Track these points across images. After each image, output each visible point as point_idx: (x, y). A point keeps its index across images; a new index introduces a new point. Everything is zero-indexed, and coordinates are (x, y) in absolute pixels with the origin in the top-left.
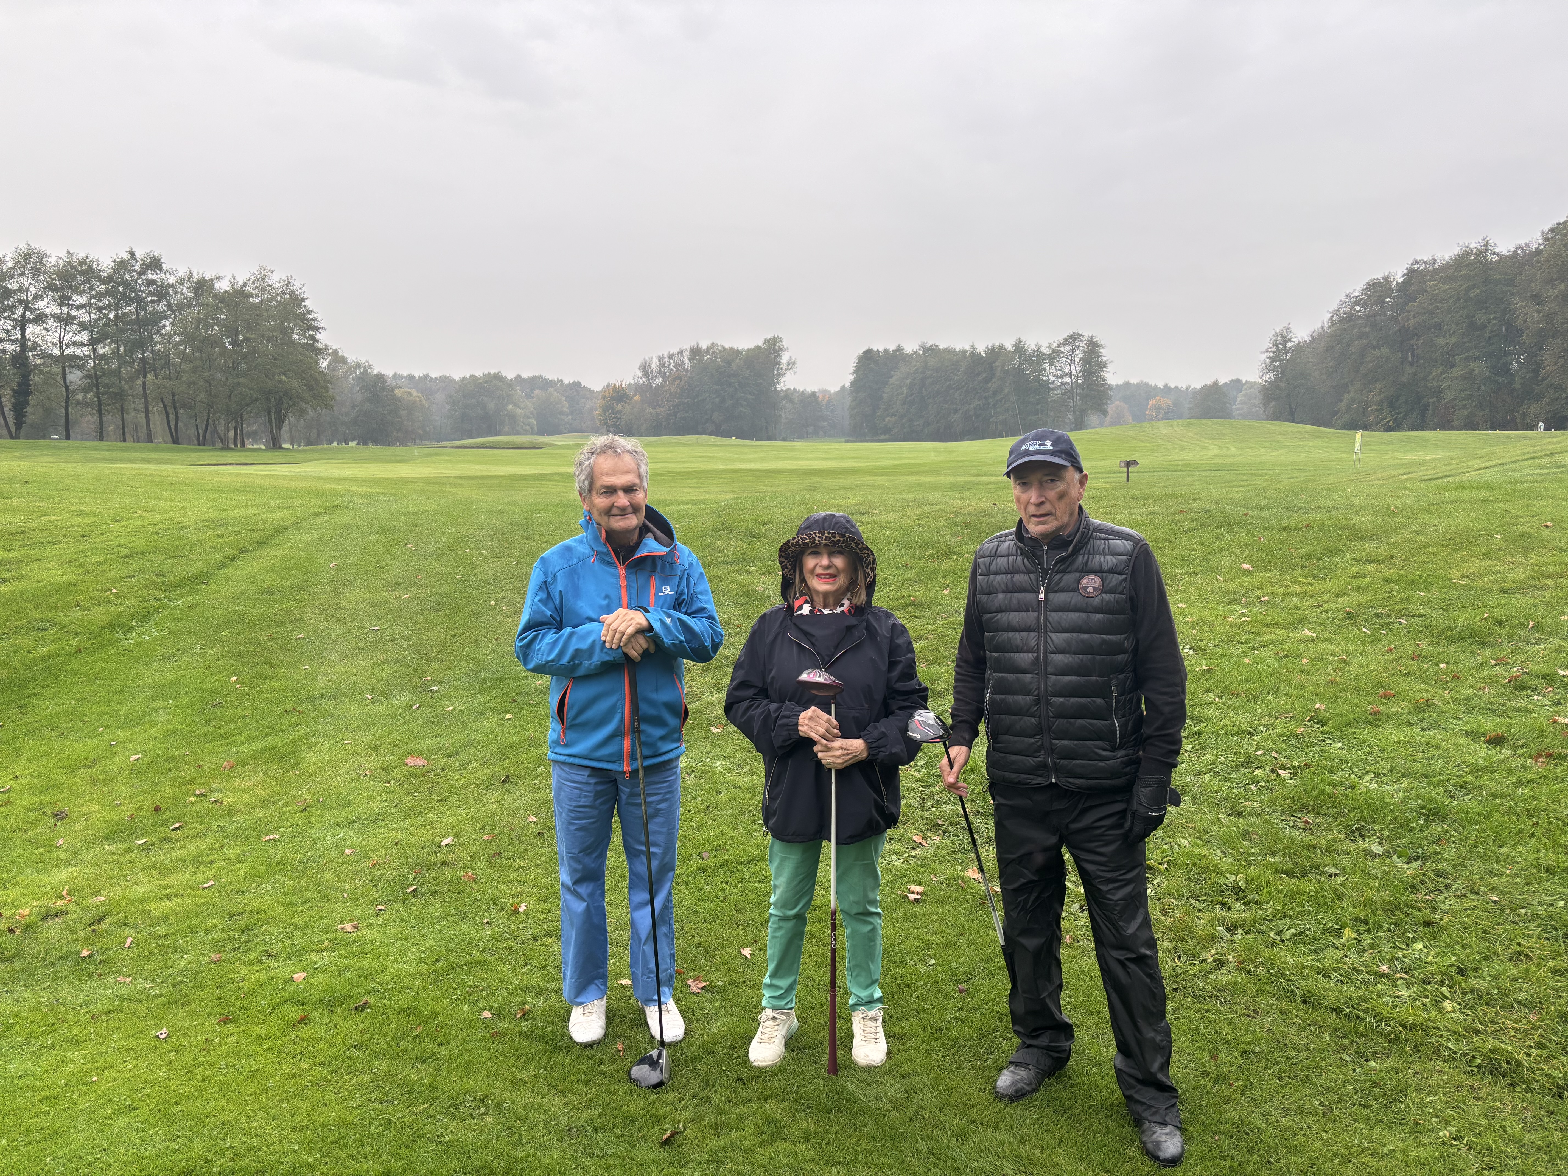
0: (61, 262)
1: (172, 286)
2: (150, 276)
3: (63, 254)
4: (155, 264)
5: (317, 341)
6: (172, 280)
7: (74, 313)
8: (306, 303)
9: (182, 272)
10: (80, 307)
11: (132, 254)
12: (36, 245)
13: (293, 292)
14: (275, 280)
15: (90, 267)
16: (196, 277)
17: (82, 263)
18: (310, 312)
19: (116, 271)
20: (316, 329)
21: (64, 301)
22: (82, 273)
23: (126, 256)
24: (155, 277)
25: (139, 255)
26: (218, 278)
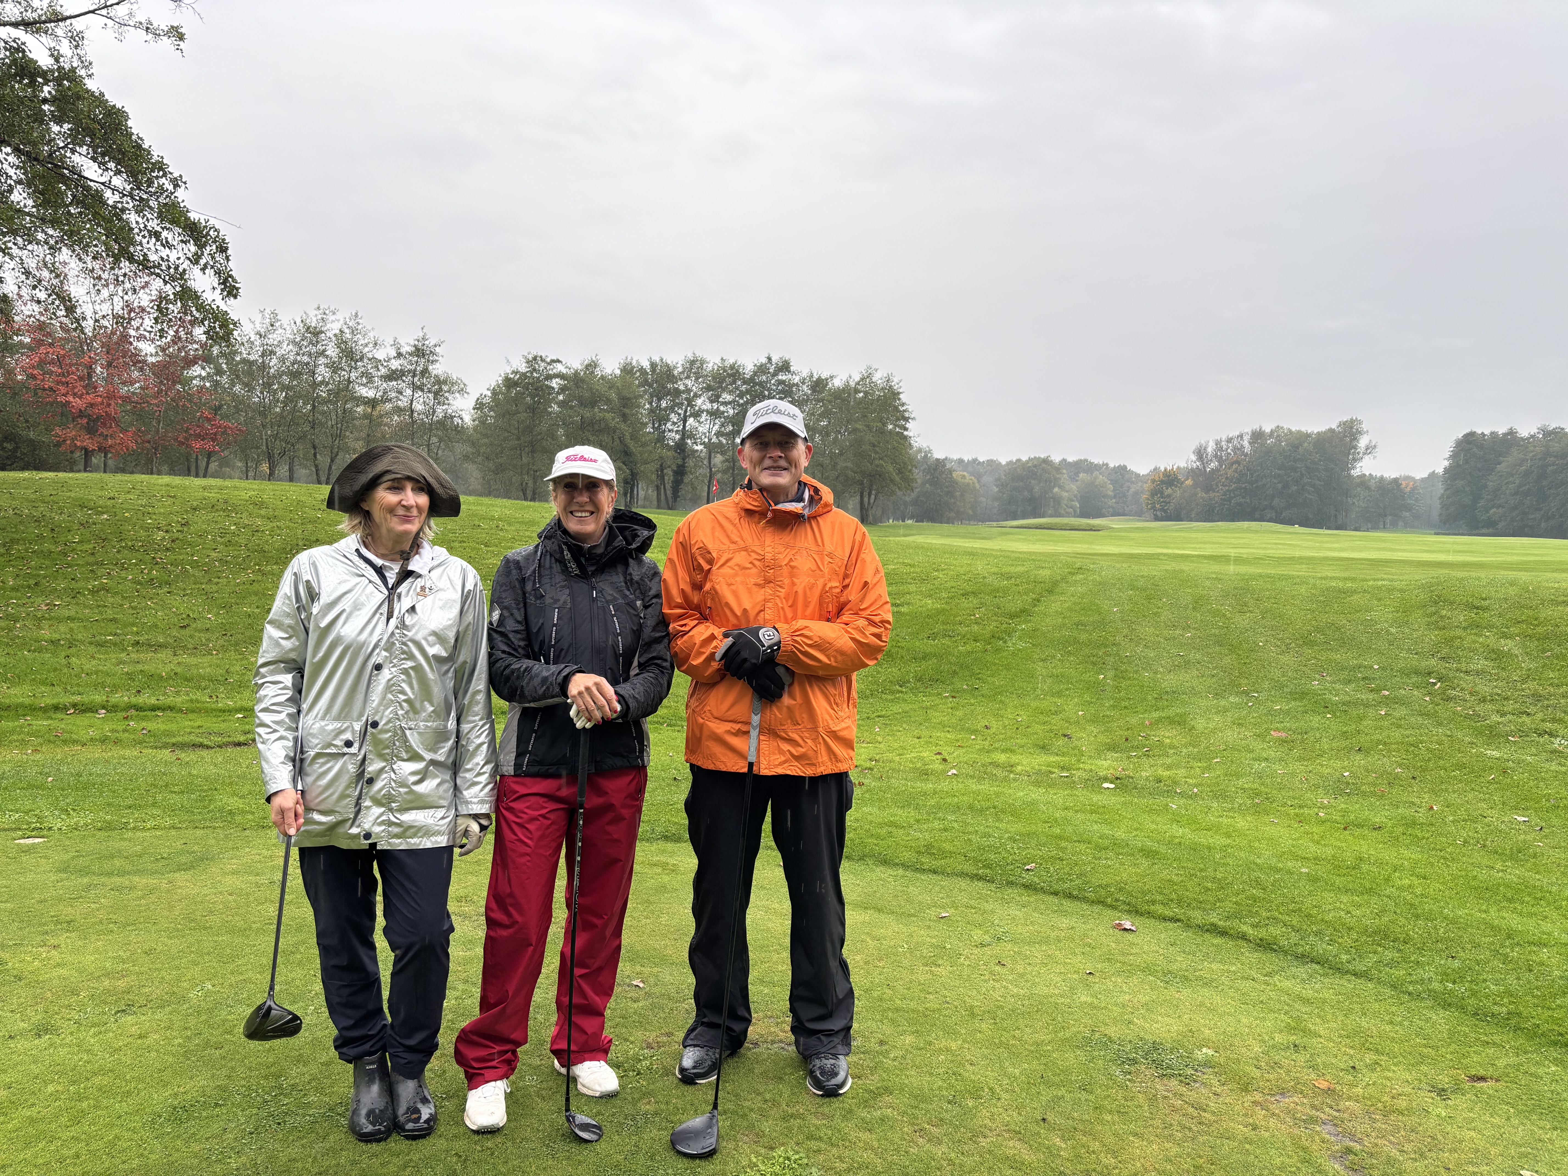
0: (716, 367)
1: (797, 385)
2: (782, 377)
3: (718, 361)
4: (785, 367)
5: (906, 429)
6: (796, 379)
7: (722, 408)
8: (901, 396)
9: (805, 374)
10: (725, 404)
11: (769, 359)
12: (700, 354)
13: (890, 387)
14: (878, 378)
15: (737, 371)
16: (816, 377)
17: (732, 367)
18: (903, 405)
19: (755, 373)
20: (907, 419)
21: (715, 399)
22: (729, 376)
23: (764, 360)
24: (784, 378)
25: (774, 360)
26: (831, 377)
